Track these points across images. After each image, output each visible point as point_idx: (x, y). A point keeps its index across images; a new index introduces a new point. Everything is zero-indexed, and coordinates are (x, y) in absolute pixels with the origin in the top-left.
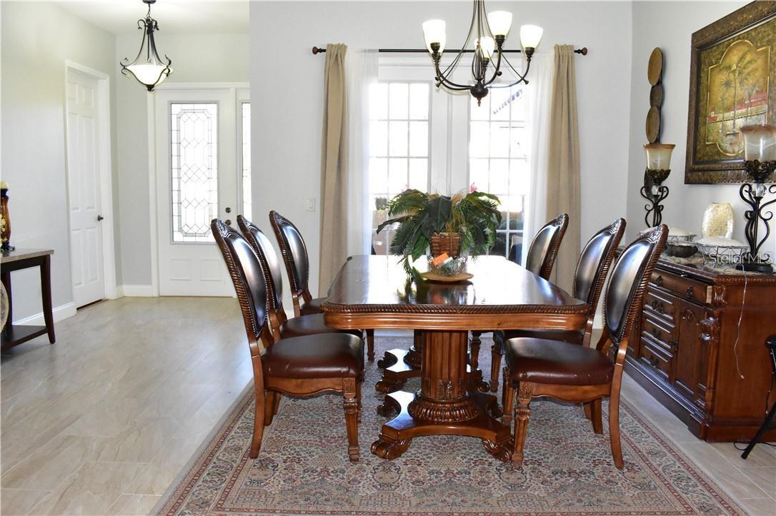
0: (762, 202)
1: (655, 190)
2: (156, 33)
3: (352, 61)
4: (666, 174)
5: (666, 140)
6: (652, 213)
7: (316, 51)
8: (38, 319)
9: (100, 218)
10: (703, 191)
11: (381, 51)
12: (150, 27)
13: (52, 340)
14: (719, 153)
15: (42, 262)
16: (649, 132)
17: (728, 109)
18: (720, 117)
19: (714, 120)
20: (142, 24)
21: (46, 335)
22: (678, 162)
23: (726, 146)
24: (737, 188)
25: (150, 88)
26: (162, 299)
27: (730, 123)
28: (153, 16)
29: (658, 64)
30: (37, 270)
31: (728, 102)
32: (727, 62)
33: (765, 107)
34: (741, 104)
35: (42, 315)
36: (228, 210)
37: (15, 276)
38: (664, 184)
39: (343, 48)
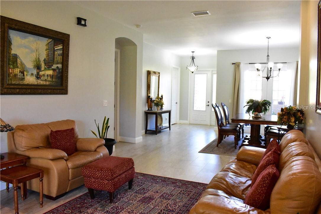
2: (194, 59)
3: (242, 66)
7: (233, 64)
8: (167, 125)
9: (176, 103)
11: (249, 63)
12: (193, 58)
13: (170, 130)
15: (169, 112)
20: (191, 58)
21: (169, 128)
25: (193, 72)
26: (190, 124)
28: (194, 56)
30: (168, 114)
35: (168, 124)
36: (208, 102)
37: (163, 115)
39: (240, 63)
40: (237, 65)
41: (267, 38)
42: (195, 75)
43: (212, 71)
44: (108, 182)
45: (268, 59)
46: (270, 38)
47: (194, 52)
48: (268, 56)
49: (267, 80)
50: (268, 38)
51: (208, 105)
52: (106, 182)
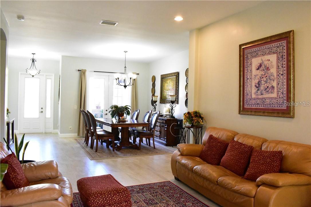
0: (173, 107)
1: (154, 105)
4: (156, 101)
5: (156, 95)
6: (154, 109)
7: (79, 70)
10: (163, 105)
11: (94, 71)
12: (33, 61)
14: (166, 98)
16: (152, 92)
17: (167, 90)
18: (166, 91)
19: (165, 92)
20: (32, 60)
22: (158, 99)
23: (167, 97)
24: (169, 104)
25: (33, 76)
27: (168, 93)
29: (154, 79)
31: (167, 89)
32: (167, 82)
33: (173, 91)
34: (170, 90)
36: (42, 108)
38: (156, 103)
39: (85, 70)
40: (82, 73)
41: (124, 52)
42: (26, 78)
43: (46, 75)
44: (126, 203)
45: (125, 70)
46: (127, 52)
47: (35, 54)
48: (125, 67)
49: (125, 88)
50: (126, 52)
51: (42, 112)
52: (124, 204)
